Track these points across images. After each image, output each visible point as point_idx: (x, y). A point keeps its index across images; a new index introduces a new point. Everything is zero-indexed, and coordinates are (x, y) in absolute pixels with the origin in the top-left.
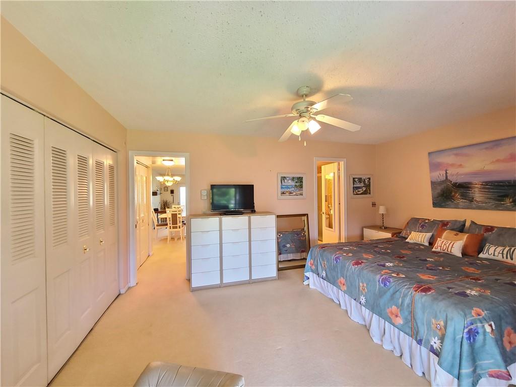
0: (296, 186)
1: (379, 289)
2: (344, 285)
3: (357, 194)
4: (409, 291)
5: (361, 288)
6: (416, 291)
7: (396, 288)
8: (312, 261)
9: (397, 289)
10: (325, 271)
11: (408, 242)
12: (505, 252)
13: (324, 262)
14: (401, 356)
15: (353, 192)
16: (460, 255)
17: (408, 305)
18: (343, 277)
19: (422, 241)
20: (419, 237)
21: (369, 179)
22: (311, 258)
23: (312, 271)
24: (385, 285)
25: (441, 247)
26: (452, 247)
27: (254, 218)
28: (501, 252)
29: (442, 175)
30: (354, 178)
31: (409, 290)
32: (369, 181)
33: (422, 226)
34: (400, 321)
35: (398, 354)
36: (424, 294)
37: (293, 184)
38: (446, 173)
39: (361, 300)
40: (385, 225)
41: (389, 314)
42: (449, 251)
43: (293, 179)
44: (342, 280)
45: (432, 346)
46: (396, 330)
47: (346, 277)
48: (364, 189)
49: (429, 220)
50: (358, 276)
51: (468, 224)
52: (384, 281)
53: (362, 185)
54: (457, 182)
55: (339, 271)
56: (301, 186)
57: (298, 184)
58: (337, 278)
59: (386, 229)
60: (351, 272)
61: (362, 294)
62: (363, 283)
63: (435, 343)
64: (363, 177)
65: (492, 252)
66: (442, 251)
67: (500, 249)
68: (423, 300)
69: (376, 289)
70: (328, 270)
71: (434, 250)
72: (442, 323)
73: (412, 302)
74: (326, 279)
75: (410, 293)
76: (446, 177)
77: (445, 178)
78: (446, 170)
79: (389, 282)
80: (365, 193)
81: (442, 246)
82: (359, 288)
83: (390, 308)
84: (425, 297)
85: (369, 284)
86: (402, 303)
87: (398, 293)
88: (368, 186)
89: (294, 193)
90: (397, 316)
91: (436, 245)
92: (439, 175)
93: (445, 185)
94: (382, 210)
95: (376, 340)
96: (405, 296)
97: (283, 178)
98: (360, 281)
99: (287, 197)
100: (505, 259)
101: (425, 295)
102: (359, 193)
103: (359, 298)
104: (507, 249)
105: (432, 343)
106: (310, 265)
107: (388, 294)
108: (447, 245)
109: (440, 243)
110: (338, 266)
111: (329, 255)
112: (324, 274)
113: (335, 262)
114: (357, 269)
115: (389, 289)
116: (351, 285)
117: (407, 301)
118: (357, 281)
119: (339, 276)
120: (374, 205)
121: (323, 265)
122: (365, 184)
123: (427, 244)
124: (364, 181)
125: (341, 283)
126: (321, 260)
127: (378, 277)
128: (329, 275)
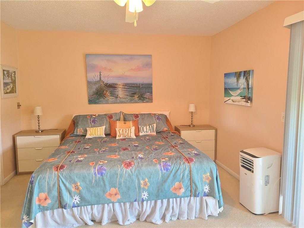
2: (116, 195)
4: (186, 166)
5: (142, 186)
6: (189, 163)
7: (176, 167)
8: (43, 195)
9: (178, 168)
10: (79, 194)
11: (89, 139)
12: (151, 129)
13: (75, 183)
15: (4, 90)
16: (135, 137)
17: (187, 176)
18: (115, 187)
19: (101, 134)
20: (98, 131)
21: (15, 72)
24: (167, 170)
25: (123, 134)
26: (130, 133)
28: (149, 129)
29: (97, 76)
30: (3, 71)
32: (15, 77)
33: (94, 121)
34: (183, 191)
36: (193, 162)
38: (100, 75)
39: (143, 196)
40: (42, 128)
41: (173, 192)
42: (129, 136)
44: (113, 190)
45: (205, 192)
46: (178, 199)
47: (120, 184)
48: (11, 85)
49: (95, 115)
50: (137, 175)
52: (166, 167)
53: (10, 80)
54: (107, 83)
55: (107, 184)
58: (104, 192)
59: (43, 132)
60: (127, 175)
61: (144, 189)
62: (143, 179)
64: (11, 70)
65: (146, 131)
67: (148, 127)
68: (196, 166)
69: (159, 179)
71: (117, 138)
72: (208, 174)
73: (190, 171)
74: (83, 203)
76: (100, 78)
77: (99, 80)
78: (100, 73)
80: (13, 91)
82: (139, 187)
83: (173, 186)
85: (152, 177)
86: (183, 176)
87: (178, 171)
88: (14, 82)
90: (180, 189)
91: (118, 134)
92: (94, 76)
93: (99, 85)
94: (39, 111)
96: (185, 169)
98: (141, 179)
100: (151, 133)
101: (195, 163)
102: (8, 91)
103: (141, 196)
104: (151, 126)
105: (205, 190)
107: (171, 176)
108: (127, 132)
109: (121, 131)
110: (105, 177)
111: (84, 172)
112: (77, 199)
113: (98, 176)
114: (134, 169)
115: (171, 172)
116: (128, 189)
117: (187, 172)
118: (137, 181)
119: (108, 187)
120: (19, 106)
121: (73, 190)
122: (12, 80)
123: (104, 136)
124: (11, 76)
125: (111, 195)
126: (67, 184)
127: (158, 166)
128: (87, 196)
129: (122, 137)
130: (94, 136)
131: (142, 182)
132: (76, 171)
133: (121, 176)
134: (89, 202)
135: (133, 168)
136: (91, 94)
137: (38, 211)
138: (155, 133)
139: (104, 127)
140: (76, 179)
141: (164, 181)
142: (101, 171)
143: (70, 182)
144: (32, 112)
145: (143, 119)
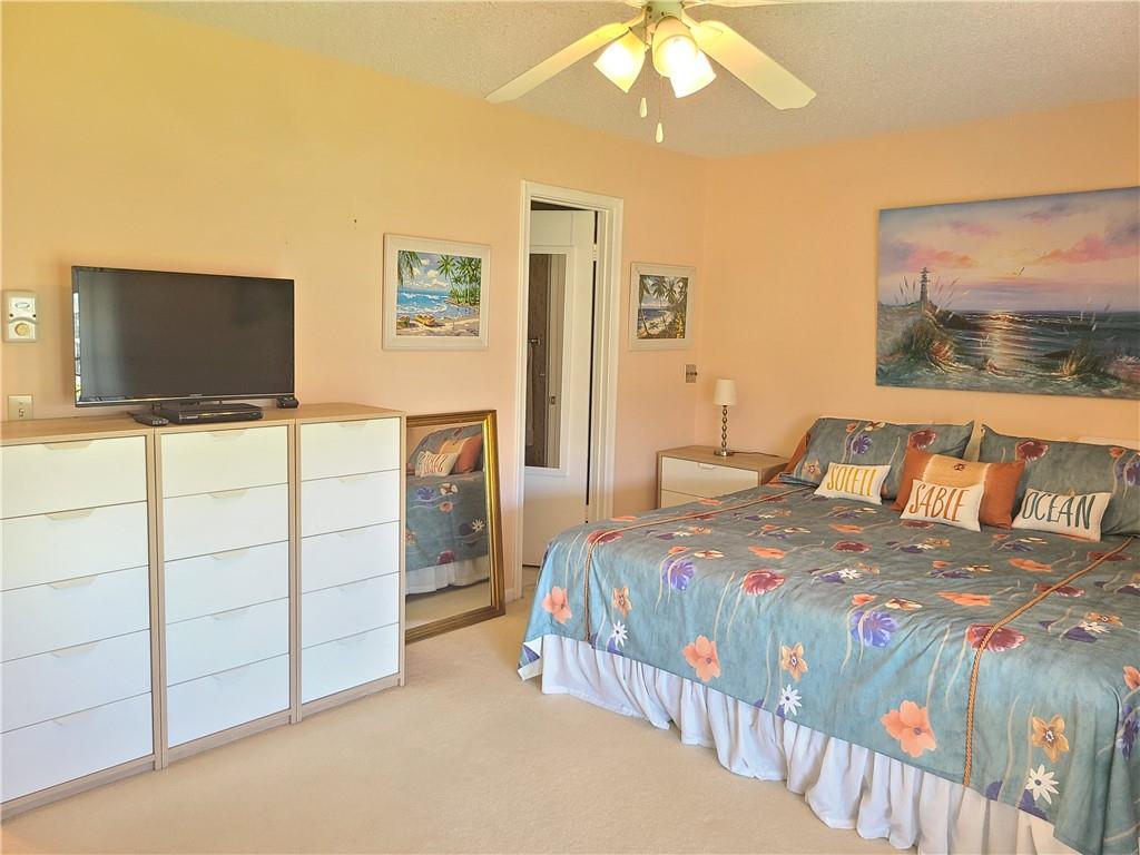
0: (454, 294)
1: (855, 657)
2: (709, 660)
3: (650, 336)
4: (958, 652)
5: (783, 664)
6: (978, 645)
7: (914, 643)
8: (560, 593)
9: (919, 650)
10: (626, 622)
11: (823, 498)
12: (1074, 512)
13: (620, 587)
14: (915, 847)
15: (639, 328)
16: (976, 527)
17: (956, 693)
18: (709, 636)
19: (865, 492)
20: (854, 480)
21: (685, 281)
22: (556, 582)
23: (560, 630)
24: (877, 640)
25: (928, 505)
26: (958, 505)
27: (313, 434)
28: (1065, 510)
29: (911, 286)
30: (643, 277)
31: (957, 646)
32: (684, 293)
33: (859, 445)
34: (928, 744)
35: (902, 842)
36: (1003, 649)
37: (444, 284)
38: (925, 279)
39: (783, 701)
40: (731, 446)
41: (891, 731)
42: (950, 515)
43: (445, 265)
44: (704, 645)
45: (1028, 794)
46: (911, 771)
47: (722, 632)
48: (669, 317)
49: (873, 424)
50: (772, 622)
51: (977, 435)
52: (874, 631)
53: (664, 302)
54: (949, 309)
55: (690, 618)
56: (473, 298)
57: (462, 288)
58: (681, 639)
59: (732, 457)
60: (743, 612)
61: (788, 679)
62: (790, 643)
63: (1038, 783)
64: (670, 276)
65: (1046, 513)
66: (929, 518)
67: (1061, 501)
68: (1005, 669)
69: (841, 661)
70: (636, 618)
71: (906, 515)
72: (1060, 724)
73: (972, 678)
74: (632, 649)
75: (963, 653)
76: (923, 293)
77: (919, 299)
78: (925, 272)
79: (891, 629)
80: (671, 332)
81: (932, 502)
82: (775, 664)
83: (893, 712)
84: (1010, 659)
85: (819, 645)
86: (937, 686)
87: (922, 659)
88: (680, 308)
89: (448, 326)
90: (918, 731)
91: (912, 501)
92: (902, 286)
93: (918, 317)
94: (725, 394)
95: (835, 820)
96: (948, 664)
97: (408, 259)
98: (782, 639)
99: (418, 338)
100: (1072, 529)
101: (1008, 654)
102: (655, 331)
103: (776, 697)
104: (1078, 499)
105: (1031, 785)
106: (548, 609)
107: (890, 667)
108: (945, 499)
109: (923, 493)
110: (686, 597)
111: (642, 564)
112: (619, 635)
113: (672, 586)
114: (767, 600)
115: (892, 652)
116: (744, 657)
117: (954, 678)
118: (769, 639)
119: (690, 632)
120: (691, 374)
121: (614, 603)
122: (671, 300)
123: (877, 500)
124: (671, 290)
125: (696, 656)
126: (604, 584)
127: (849, 616)
128: (642, 634)
129: (920, 515)
130: (842, 494)
131: (784, 650)
132: (626, 556)
133: (728, 606)
134: (643, 653)
135: (766, 596)
136: (888, 348)
137: (548, 628)
138: (1094, 534)
140: (623, 577)
141: (861, 676)
142: (679, 575)
143: (610, 582)
144: (711, 391)
145: (1057, 463)
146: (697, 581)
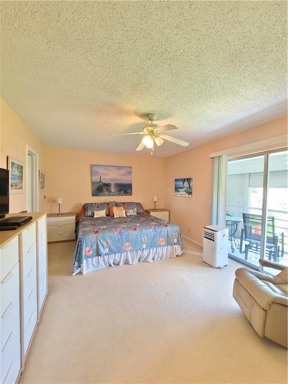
0: (19, 176)
2: (129, 246)
3: (41, 188)
5: (143, 241)
6: (166, 227)
7: (160, 230)
8: (88, 249)
10: (109, 247)
11: (96, 218)
12: (134, 211)
13: (106, 240)
16: (125, 216)
17: (166, 234)
18: (129, 242)
19: (103, 215)
21: (45, 175)
23: (88, 257)
24: (156, 231)
26: (123, 214)
29: (98, 179)
30: (41, 174)
31: (164, 228)
32: (44, 178)
33: (98, 207)
34: (163, 243)
37: (18, 173)
39: (143, 247)
43: (18, 167)
44: (127, 244)
46: (162, 248)
47: (131, 240)
48: (43, 183)
49: (98, 203)
50: (140, 235)
55: (124, 240)
56: (22, 178)
58: (122, 245)
60: (135, 235)
61: (144, 243)
62: (144, 237)
64: (43, 173)
68: (170, 229)
69: (151, 236)
70: (111, 245)
71: (115, 217)
72: (176, 233)
73: (167, 231)
74: (110, 252)
76: (100, 180)
78: (101, 176)
80: (43, 187)
83: (159, 241)
85: (148, 235)
86: (164, 234)
88: (44, 181)
91: (115, 215)
92: (96, 178)
94: (60, 201)
97: (12, 165)
105: (175, 241)
108: (121, 213)
109: (117, 213)
110: (123, 237)
111: (111, 234)
112: (107, 250)
113: (119, 236)
114: (138, 232)
115: (158, 232)
116: (136, 243)
118: (140, 238)
119: (124, 242)
120: (45, 197)
121: (105, 245)
123: (106, 216)
125: (126, 247)
126: (102, 242)
127: (151, 229)
128: (113, 248)
129: (118, 216)
130: (99, 216)
131: (143, 238)
132: (107, 234)
133: (132, 236)
134: (114, 252)
137: (85, 258)
138: (136, 214)
139: (105, 210)
140: (107, 239)
141: (154, 237)
142: (120, 233)
143: (103, 240)
144: (56, 201)
145: (128, 205)
146: (124, 233)
